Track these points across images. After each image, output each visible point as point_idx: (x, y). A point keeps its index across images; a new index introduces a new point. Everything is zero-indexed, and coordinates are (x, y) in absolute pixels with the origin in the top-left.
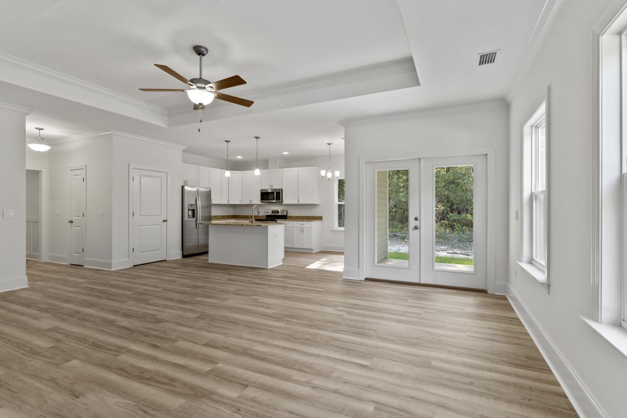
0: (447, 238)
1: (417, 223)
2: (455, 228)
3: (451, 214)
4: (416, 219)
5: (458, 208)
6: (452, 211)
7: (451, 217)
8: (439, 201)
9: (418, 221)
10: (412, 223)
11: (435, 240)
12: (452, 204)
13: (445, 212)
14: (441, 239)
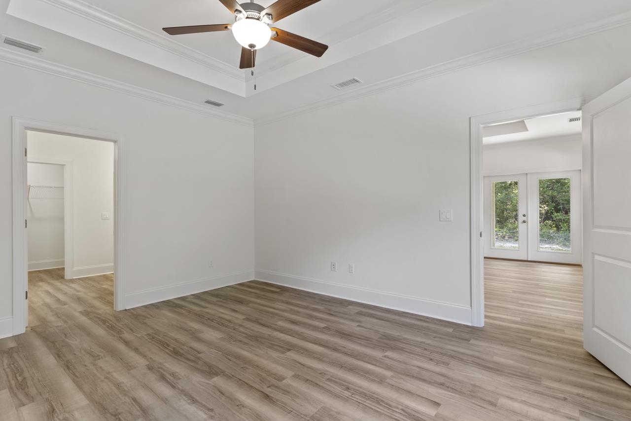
0: (551, 237)
1: (525, 218)
2: (561, 228)
3: (556, 214)
4: (524, 216)
5: (564, 208)
6: (558, 211)
7: (556, 217)
8: (543, 202)
9: (526, 217)
10: (521, 218)
11: (539, 239)
12: (558, 204)
13: (550, 212)
14: (545, 238)
